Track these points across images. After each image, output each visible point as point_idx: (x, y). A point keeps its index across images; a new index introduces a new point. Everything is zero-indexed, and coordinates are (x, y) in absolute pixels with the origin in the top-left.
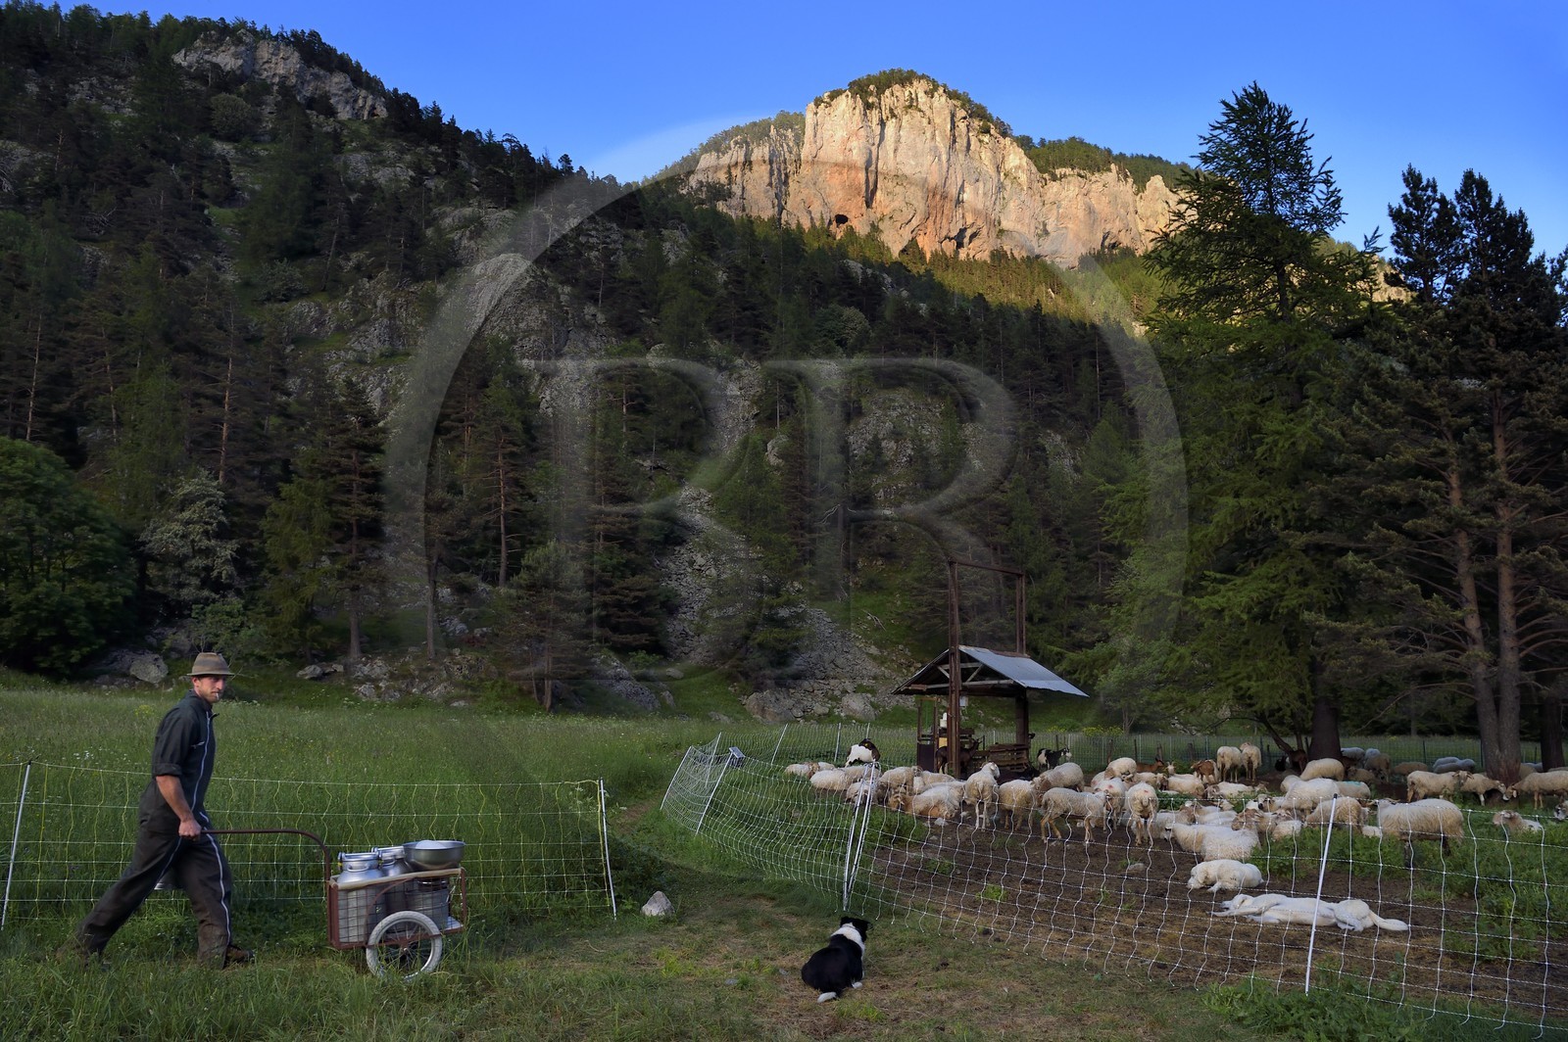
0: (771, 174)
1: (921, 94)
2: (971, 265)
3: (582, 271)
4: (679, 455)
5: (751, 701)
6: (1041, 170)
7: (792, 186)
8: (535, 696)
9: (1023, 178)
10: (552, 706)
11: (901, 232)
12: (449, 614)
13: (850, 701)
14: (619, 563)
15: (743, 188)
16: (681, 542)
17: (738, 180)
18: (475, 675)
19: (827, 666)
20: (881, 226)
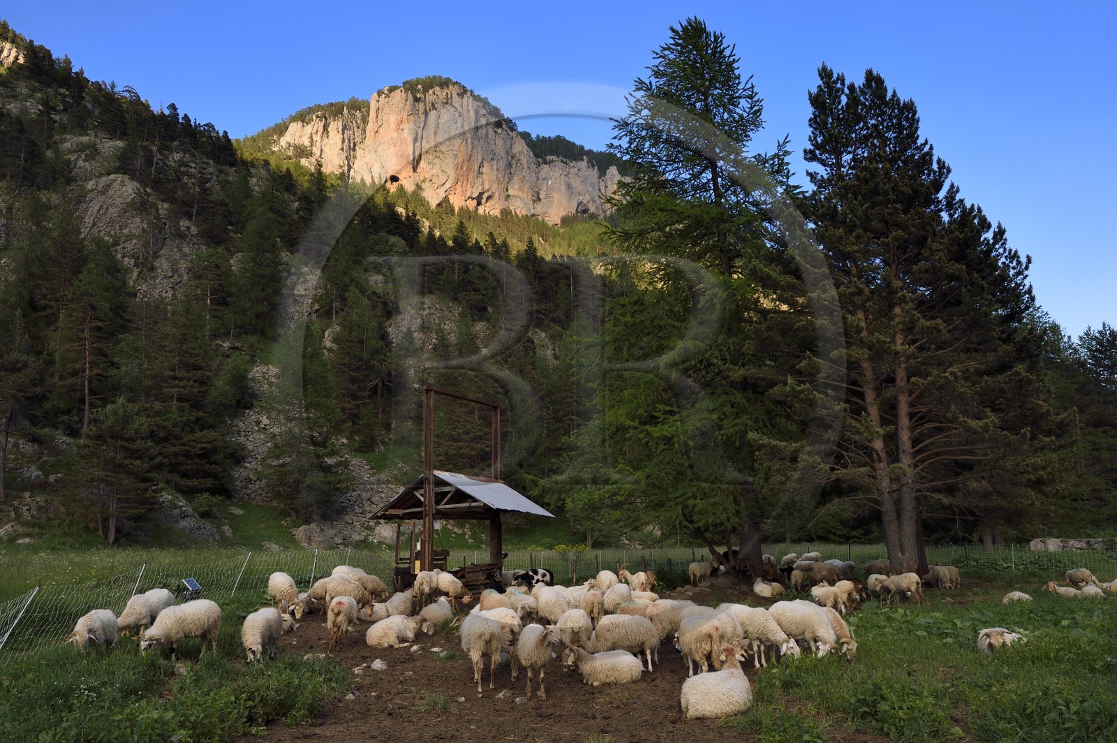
0: (343, 142)
1: (454, 95)
2: (486, 218)
3: (180, 193)
4: (254, 339)
5: (300, 532)
6: (537, 156)
7: (359, 152)
8: (100, 532)
9: (524, 161)
10: (116, 541)
11: (437, 191)
12: (28, 462)
13: (382, 530)
14: (188, 420)
15: (322, 150)
16: (250, 407)
17: (318, 144)
18: (44, 515)
19: (364, 503)
20: (423, 186)
